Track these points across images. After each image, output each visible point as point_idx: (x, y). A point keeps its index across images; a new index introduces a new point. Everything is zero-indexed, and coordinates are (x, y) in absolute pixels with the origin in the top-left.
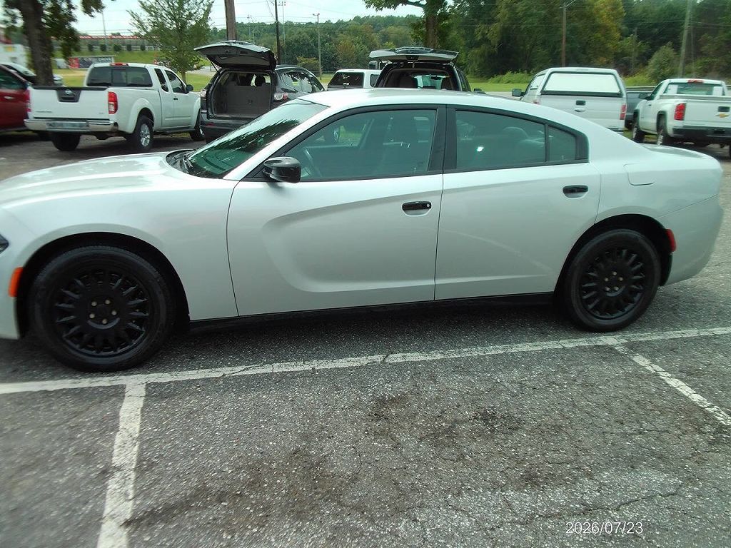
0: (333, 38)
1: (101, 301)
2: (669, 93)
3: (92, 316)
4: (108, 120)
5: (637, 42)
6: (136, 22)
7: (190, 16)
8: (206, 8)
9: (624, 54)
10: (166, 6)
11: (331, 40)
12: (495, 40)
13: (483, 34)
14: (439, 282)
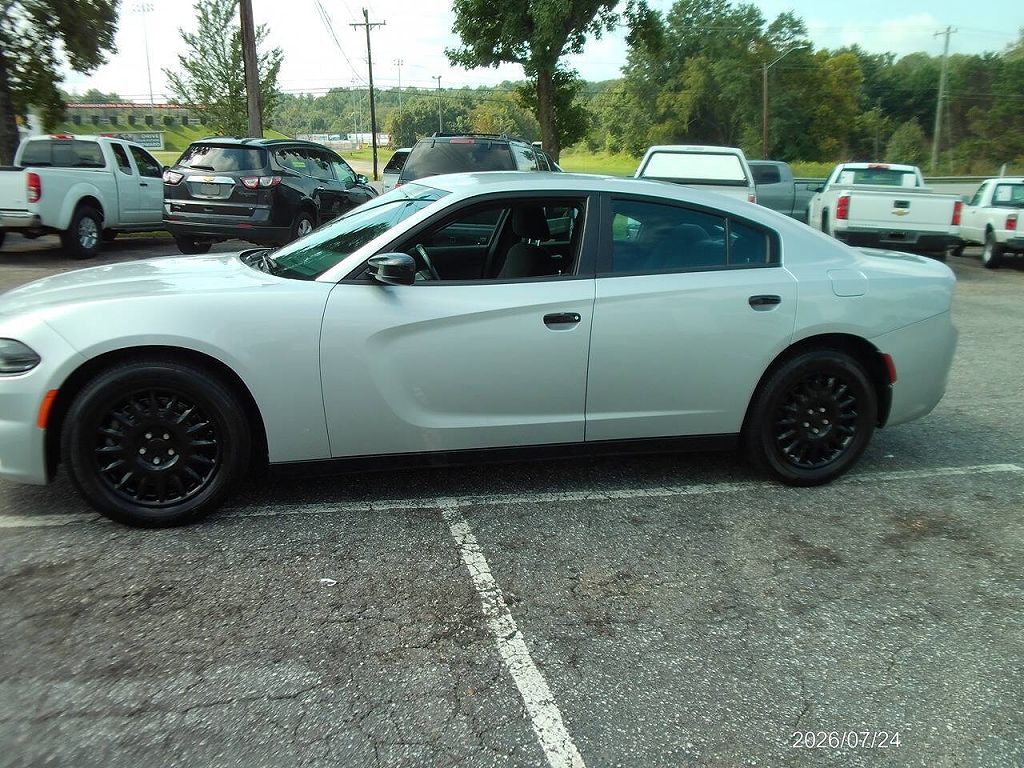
0: (468, 110)
1: (158, 434)
2: (843, 182)
3: (142, 451)
4: (27, 211)
5: (882, 116)
6: (175, 86)
8: (271, 67)
9: (864, 134)
10: (216, 63)
11: (465, 112)
12: (685, 114)
13: (669, 107)
14: (591, 417)
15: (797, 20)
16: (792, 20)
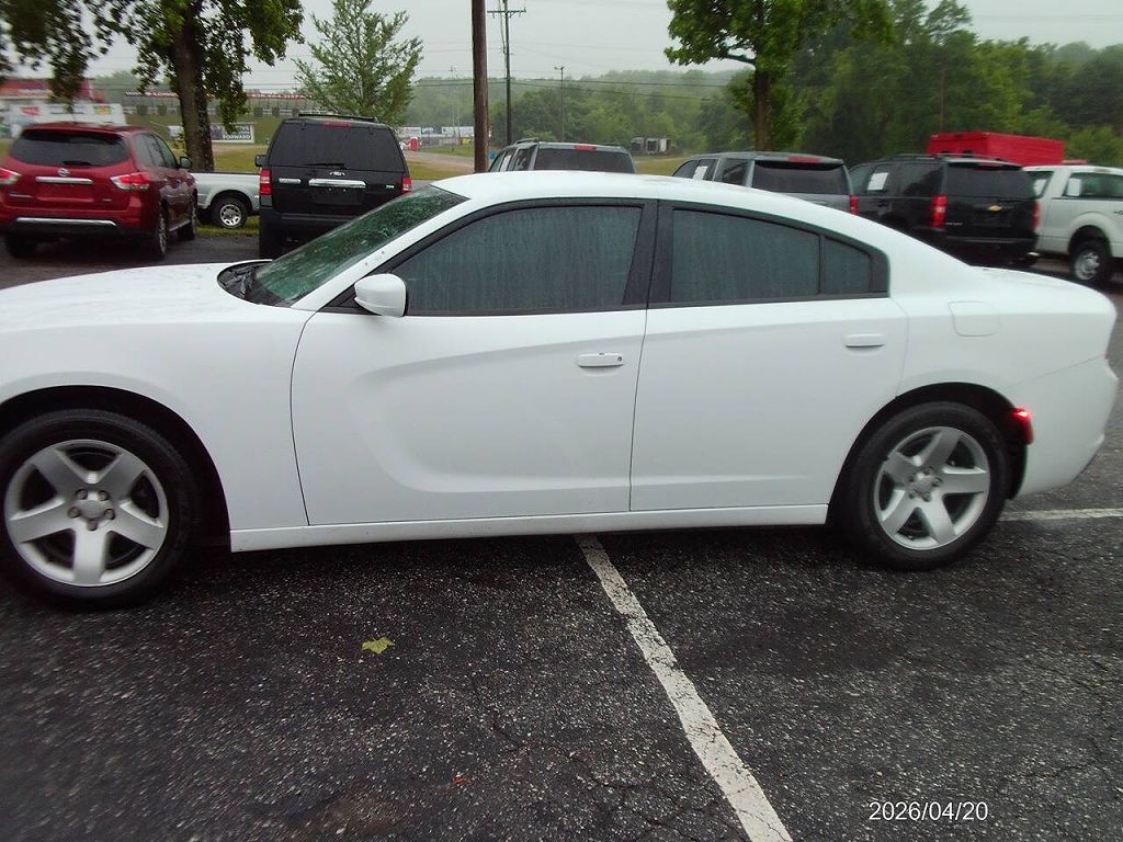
5: (1053, 117)
6: (305, 76)
7: (384, 70)
8: (408, 58)
12: (829, 112)
15: (960, 7)
16: (955, 6)
